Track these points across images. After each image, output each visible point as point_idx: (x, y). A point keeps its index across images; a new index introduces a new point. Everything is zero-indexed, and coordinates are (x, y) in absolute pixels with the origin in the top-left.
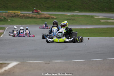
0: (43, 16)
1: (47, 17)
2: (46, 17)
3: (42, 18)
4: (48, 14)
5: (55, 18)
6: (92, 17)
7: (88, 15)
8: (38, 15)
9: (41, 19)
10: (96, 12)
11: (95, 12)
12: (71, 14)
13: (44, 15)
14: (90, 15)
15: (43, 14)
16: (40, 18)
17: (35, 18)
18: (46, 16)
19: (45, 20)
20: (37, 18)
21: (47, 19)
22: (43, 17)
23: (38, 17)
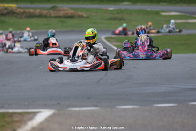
0: (61, 13)
1: (70, 15)
2: (67, 14)
3: (60, 17)
4: (71, 9)
5: (85, 15)
6: (157, 13)
7: (149, 9)
8: (52, 12)
9: (57, 20)
10: (164, 4)
11: (162, 4)
12: (116, 9)
13: (64, 10)
14: (154, 10)
15: (61, 9)
16: (56, 17)
17: (45, 16)
18: (66, 12)
19: (66, 20)
20: (50, 17)
21: (69, 19)
22: (61, 15)
23: (52, 15)
